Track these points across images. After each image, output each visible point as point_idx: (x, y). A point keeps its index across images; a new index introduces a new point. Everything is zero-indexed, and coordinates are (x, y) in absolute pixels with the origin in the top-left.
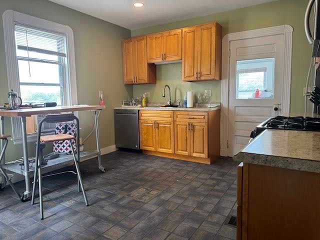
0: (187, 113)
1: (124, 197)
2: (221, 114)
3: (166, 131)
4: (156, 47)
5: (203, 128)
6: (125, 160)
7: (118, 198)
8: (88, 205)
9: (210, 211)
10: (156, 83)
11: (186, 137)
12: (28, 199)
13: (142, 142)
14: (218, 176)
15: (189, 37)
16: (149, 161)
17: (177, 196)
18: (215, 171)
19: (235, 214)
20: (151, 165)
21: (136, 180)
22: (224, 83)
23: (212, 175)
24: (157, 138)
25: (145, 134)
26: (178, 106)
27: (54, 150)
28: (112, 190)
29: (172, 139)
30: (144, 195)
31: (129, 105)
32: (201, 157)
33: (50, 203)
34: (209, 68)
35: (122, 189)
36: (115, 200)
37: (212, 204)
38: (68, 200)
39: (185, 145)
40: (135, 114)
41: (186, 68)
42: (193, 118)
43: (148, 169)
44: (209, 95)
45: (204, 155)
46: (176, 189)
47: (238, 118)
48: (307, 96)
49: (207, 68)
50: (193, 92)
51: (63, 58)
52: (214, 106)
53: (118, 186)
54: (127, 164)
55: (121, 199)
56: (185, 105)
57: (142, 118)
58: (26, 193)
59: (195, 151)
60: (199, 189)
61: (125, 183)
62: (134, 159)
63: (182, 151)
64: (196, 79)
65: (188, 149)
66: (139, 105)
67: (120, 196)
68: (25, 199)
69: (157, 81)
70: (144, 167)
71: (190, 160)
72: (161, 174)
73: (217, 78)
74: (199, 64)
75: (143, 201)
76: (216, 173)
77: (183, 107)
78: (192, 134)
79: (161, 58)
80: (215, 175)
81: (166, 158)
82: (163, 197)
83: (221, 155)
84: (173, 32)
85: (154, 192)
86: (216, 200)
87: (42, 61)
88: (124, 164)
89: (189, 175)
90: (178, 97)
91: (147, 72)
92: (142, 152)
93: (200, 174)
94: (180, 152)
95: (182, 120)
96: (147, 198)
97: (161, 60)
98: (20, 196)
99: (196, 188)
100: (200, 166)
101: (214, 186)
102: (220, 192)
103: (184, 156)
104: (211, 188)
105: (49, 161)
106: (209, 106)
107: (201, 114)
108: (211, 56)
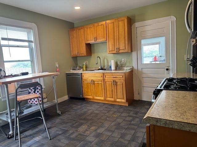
0: (111, 74)
1: (74, 132)
2: (133, 73)
3: (99, 86)
4: (90, 33)
5: (123, 83)
6: (74, 106)
7: (70, 133)
8: (50, 139)
9: (129, 140)
10: (91, 55)
11: (112, 89)
12: (12, 137)
13: (84, 93)
14: (133, 114)
15: (111, 26)
16: (89, 105)
17: (107, 130)
18: (131, 111)
19: (145, 141)
20: (90, 108)
21: (81, 119)
22: (134, 54)
23: (129, 113)
24: (94, 90)
25: (86, 88)
26: (106, 69)
27: (28, 102)
28: (66, 127)
29: (103, 91)
30: (86, 130)
31: (75, 70)
32: (122, 101)
33: (26, 139)
34: (124, 45)
35: (72, 126)
36: (68, 135)
37: (130, 134)
38: (38, 136)
39: (112, 94)
40: (79, 75)
41: (110, 45)
42: (116, 77)
43: (88, 111)
44: (125, 61)
45: (124, 100)
46: (107, 125)
47: (144, 76)
48: (187, 60)
49: (123, 45)
50: (115, 61)
51: (32, 43)
52: (128, 69)
53: (69, 124)
54: (75, 108)
55: (72, 134)
56: (110, 69)
57: (84, 78)
58: (11, 133)
59: (118, 98)
60: (121, 124)
61: (74, 122)
62: (80, 104)
63: (110, 98)
64: (116, 52)
65: (114, 96)
66: (82, 70)
67: (71, 132)
68: (10, 137)
69: (92, 54)
70: (86, 110)
71: (115, 103)
72: (97, 114)
73: (130, 51)
74: (118, 43)
75: (86, 135)
76: (132, 112)
77: (109, 70)
78: (115, 87)
79: (94, 40)
80: (131, 114)
81: (100, 103)
82: (98, 131)
83: (135, 99)
84: (100, 23)
85: (93, 128)
86: (133, 132)
87: (18, 46)
88: (74, 108)
89: (115, 115)
90: (106, 64)
91: (85, 49)
92: (85, 100)
93: (122, 113)
94: (108, 99)
95: (109, 79)
96: (88, 132)
97: (94, 41)
98: (7, 135)
99: (119, 123)
100: (122, 108)
101: (131, 121)
102: (135, 125)
103: (111, 101)
104: (129, 123)
105: (25, 110)
106: (125, 69)
107: (121, 74)
108: (125, 37)
